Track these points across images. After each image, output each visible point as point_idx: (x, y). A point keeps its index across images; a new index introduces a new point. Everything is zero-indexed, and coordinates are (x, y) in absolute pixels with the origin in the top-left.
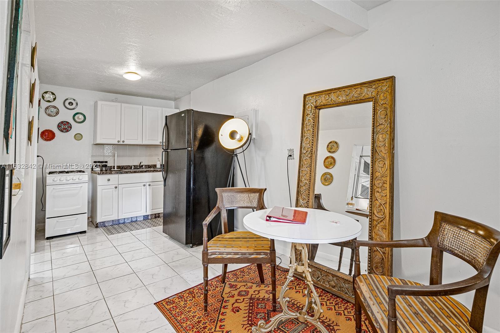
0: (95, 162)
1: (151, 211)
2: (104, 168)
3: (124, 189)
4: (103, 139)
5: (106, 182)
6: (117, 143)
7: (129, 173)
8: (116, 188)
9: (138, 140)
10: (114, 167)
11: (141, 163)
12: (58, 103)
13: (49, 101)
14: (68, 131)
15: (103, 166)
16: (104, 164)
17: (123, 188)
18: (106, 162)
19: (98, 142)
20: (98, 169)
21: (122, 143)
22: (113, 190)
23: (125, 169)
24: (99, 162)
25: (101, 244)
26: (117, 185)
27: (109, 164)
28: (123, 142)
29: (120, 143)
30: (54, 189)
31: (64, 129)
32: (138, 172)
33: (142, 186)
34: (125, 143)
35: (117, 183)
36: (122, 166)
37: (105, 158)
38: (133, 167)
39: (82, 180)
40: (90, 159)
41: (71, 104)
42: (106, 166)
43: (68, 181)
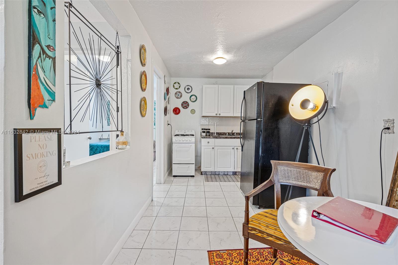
0: (202, 129)
1: (238, 169)
2: (208, 134)
3: (218, 150)
4: (206, 112)
5: (207, 144)
6: (215, 115)
7: (222, 138)
8: (213, 148)
9: (230, 113)
10: (214, 133)
11: (232, 131)
12: (182, 90)
13: (177, 89)
14: (187, 108)
15: (207, 132)
16: (208, 130)
17: (218, 149)
18: (209, 129)
19: (203, 115)
20: (204, 134)
21: (219, 115)
22: (211, 150)
23: (222, 135)
24: (205, 129)
25: (198, 187)
26: (214, 147)
27: (211, 131)
28: (220, 114)
29: (217, 116)
30: (176, 145)
31: (185, 106)
32: (228, 138)
33: (231, 149)
34: (221, 115)
35: (214, 145)
36: (220, 133)
37: (209, 126)
38: (227, 134)
39: (191, 141)
40: (200, 127)
41: (188, 89)
42: (209, 132)
43: (184, 141)
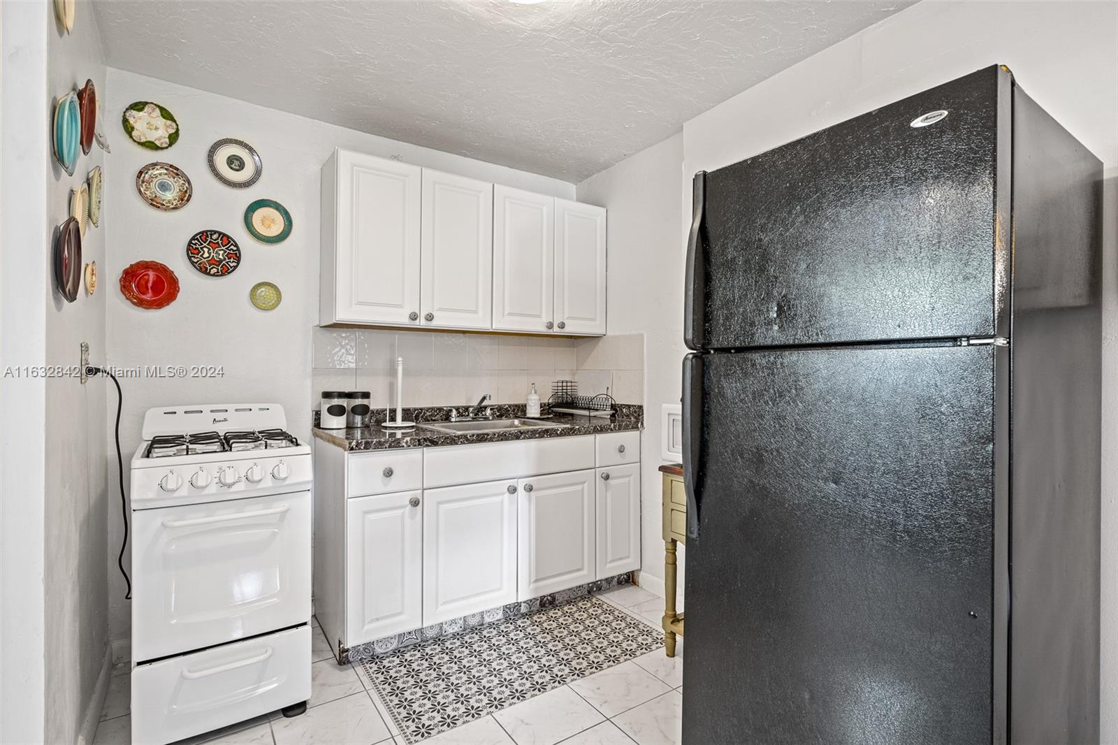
0: (327, 395)
1: (532, 586)
2: (358, 420)
3: (441, 506)
4: (360, 303)
5: (379, 483)
6: (404, 321)
8: (415, 503)
9: (475, 312)
10: (393, 411)
11: (484, 398)
12: (189, 156)
13: (151, 146)
14: (226, 271)
15: (355, 410)
16: (359, 402)
17: (439, 503)
18: (366, 395)
19: (342, 316)
20: (339, 422)
21: (422, 323)
22: (403, 515)
23: (427, 420)
24: (342, 395)
26: (418, 494)
27: (375, 404)
28: (430, 318)
29: (416, 324)
30: (163, 525)
31: (214, 262)
33: (503, 494)
34: (435, 324)
35: (420, 486)
36: (415, 410)
37: (362, 378)
38: (454, 413)
40: (309, 382)
41: (235, 163)
42: (364, 410)
